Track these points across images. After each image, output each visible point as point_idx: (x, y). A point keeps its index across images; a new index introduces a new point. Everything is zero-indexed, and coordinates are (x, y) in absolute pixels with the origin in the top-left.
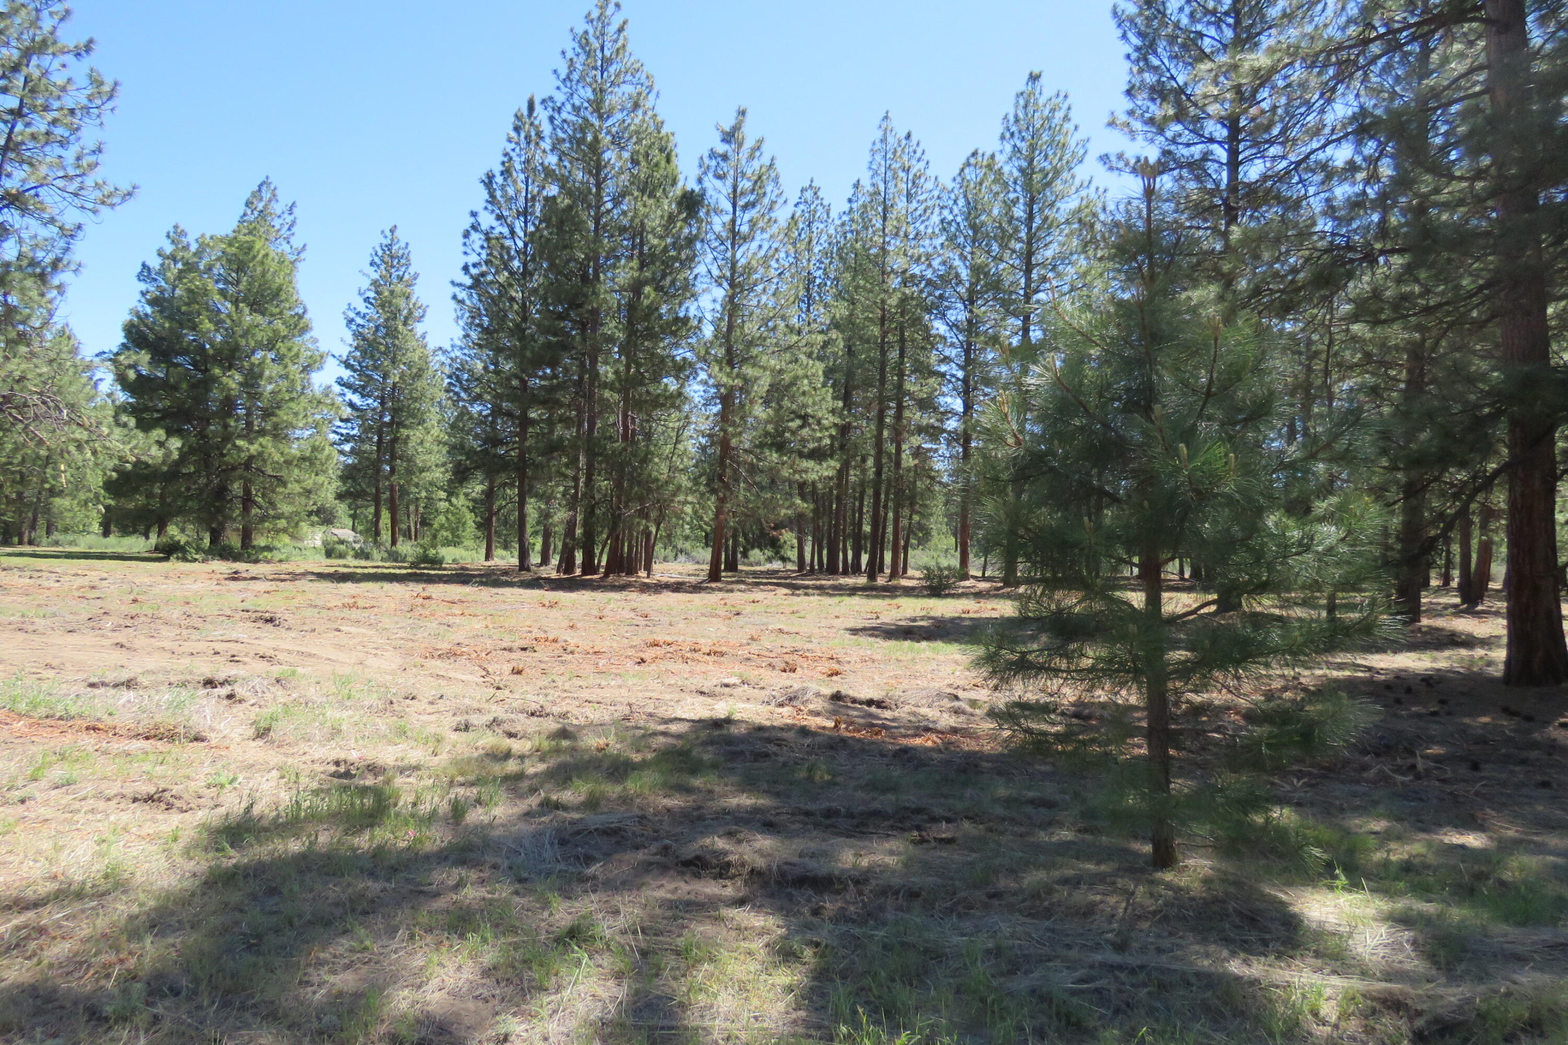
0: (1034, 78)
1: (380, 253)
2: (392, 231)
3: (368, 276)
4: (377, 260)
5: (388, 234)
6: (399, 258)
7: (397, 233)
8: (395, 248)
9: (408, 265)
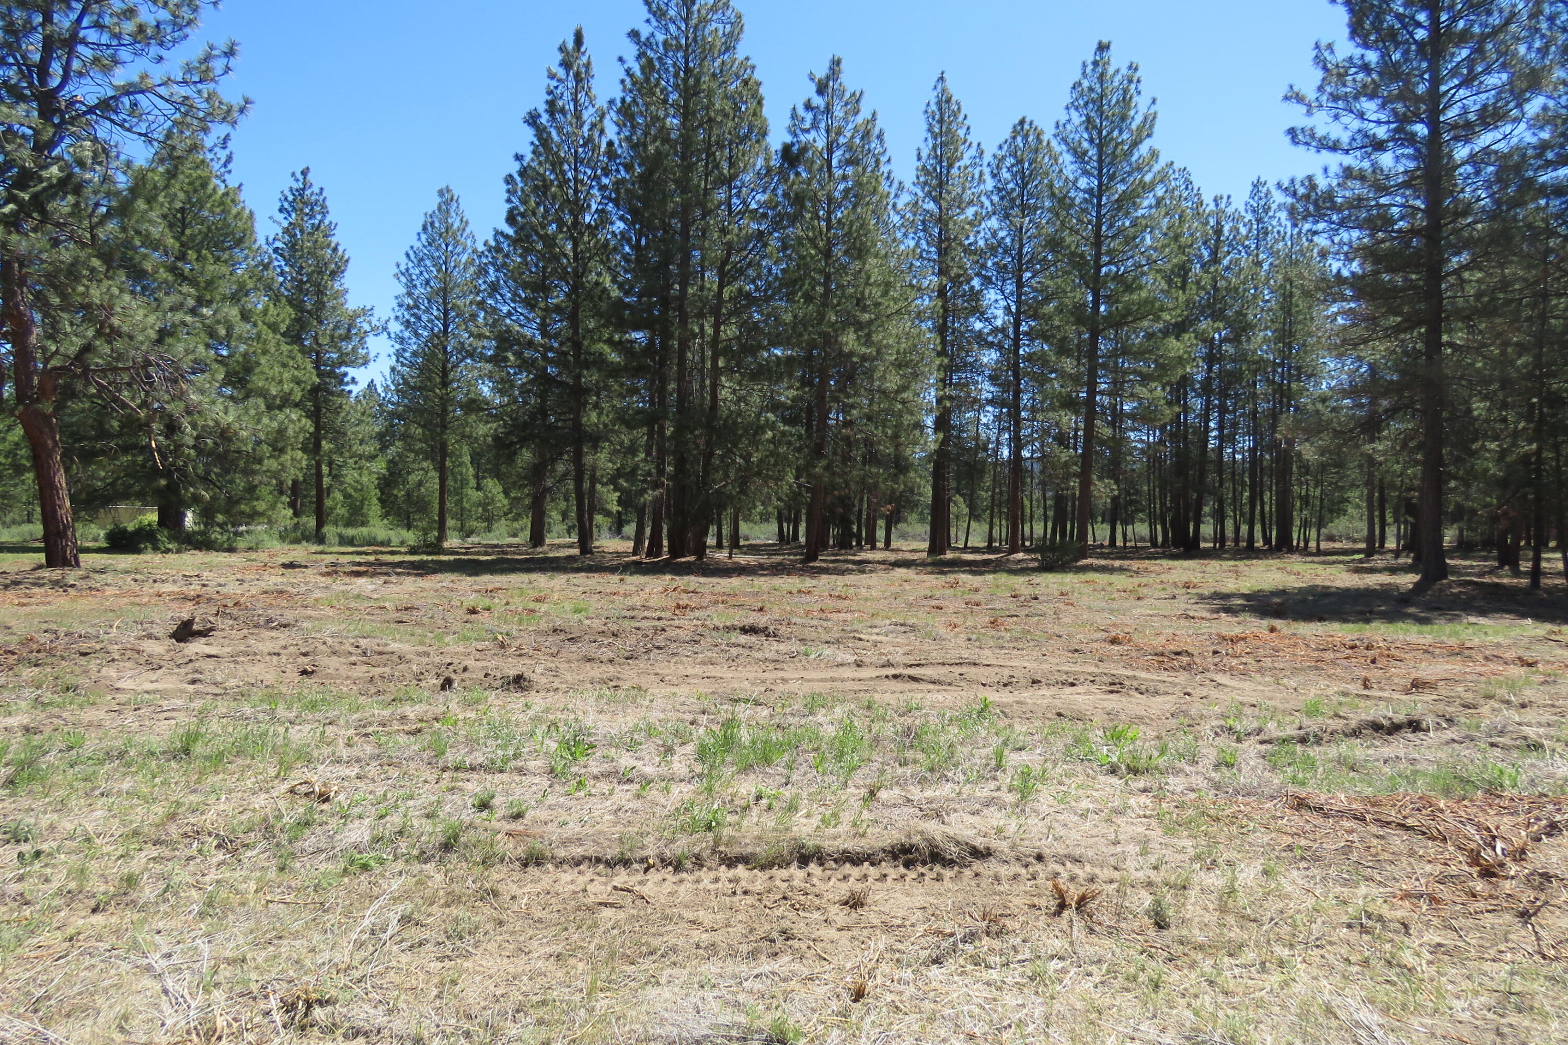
0: (1103, 48)
1: (291, 198)
2: (305, 173)
3: (279, 223)
4: (286, 205)
5: (301, 177)
6: (313, 205)
7: (310, 177)
8: (308, 192)
9: (324, 214)
